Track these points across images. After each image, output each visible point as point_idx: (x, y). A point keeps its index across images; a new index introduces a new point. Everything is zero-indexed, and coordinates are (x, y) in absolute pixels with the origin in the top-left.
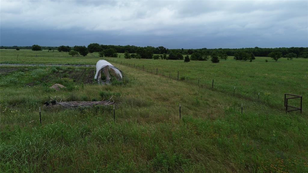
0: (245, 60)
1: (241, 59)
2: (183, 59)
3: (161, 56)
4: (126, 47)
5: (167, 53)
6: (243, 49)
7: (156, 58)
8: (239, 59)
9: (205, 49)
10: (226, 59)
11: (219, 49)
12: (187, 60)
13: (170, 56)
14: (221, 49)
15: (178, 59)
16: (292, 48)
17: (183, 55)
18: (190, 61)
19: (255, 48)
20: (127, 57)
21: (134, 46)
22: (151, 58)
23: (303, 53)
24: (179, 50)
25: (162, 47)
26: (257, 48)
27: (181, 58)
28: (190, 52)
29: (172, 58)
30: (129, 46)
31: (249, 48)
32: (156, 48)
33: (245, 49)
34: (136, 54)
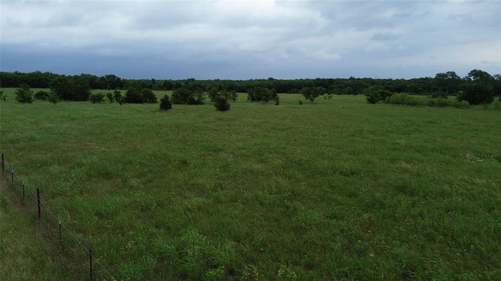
0: (266, 100)
1: (259, 99)
2: (156, 102)
3: (109, 96)
4: (32, 75)
5: (123, 86)
6: (251, 80)
7: (98, 99)
8: (255, 100)
9: (193, 80)
10: (234, 100)
11: (216, 80)
12: (166, 105)
13: (127, 94)
14: (218, 80)
15: (146, 102)
16: (318, 79)
17: (155, 92)
18: (173, 106)
19: (269, 79)
20: (24, 99)
21: (51, 74)
22: (85, 99)
23: (333, 86)
24: (147, 81)
25: (114, 76)
26: (271, 79)
27: (152, 100)
28: (167, 85)
29: (132, 99)
30: (40, 73)
31: (261, 80)
32: (100, 77)
33: (255, 80)
34: (47, 90)
